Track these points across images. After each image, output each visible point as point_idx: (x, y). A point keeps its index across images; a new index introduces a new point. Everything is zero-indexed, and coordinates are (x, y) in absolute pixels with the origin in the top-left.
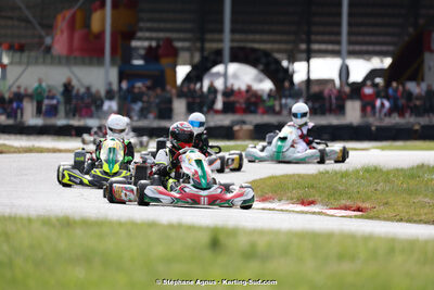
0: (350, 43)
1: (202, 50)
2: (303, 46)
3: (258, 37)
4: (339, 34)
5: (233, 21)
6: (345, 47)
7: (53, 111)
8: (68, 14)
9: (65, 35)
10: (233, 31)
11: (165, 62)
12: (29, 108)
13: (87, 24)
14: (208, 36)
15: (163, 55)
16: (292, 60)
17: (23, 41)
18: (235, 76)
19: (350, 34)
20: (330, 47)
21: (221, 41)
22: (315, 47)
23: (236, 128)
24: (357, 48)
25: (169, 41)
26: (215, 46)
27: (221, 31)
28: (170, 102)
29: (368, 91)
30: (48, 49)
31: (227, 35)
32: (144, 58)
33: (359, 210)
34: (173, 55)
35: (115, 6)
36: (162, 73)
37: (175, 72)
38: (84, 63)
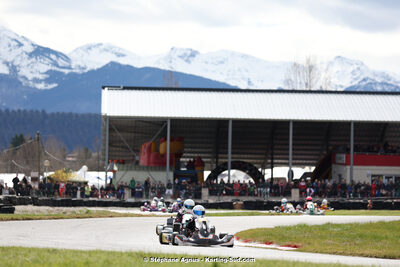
0: (293, 159)
1: (217, 162)
2: (269, 161)
3: (246, 156)
4: (288, 154)
5: (233, 148)
6: (291, 161)
7: (140, 195)
8: (147, 145)
9: (146, 155)
10: (232, 153)
11: (197, 169)
12: (127, 193)
13: (157, 150)
14: (220, 155)
15: (197, 165)
16: (264, 168)
17: (125, 158)
18: (234, 176)
19: (293, 154)
20: (283, 161)
21: (227, 158)
22: (276, 161)
23: (234, 203)
24: (297, 161)
25: (200, 158)
26: (224, 160)
27: (227, 153)
28: (200, 189)
29: (303, 184)
30: (137, 163)
31: (230, 155)
32: (187, 167)
33: (295, 247)
34: (202, 165)
35: (171, 140)
36: (196, 175)
37: (203, 174)
38: (156, 170)
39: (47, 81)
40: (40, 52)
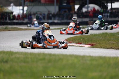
1: (82, 0)
15: (71, 2)
23: (89, 22)
32: (66, 3)
34: (74, 2)
36: (71, 7)
37: (74, 7)
38: (49, 5)
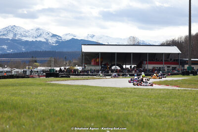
7: (93, 72)
8: (94, 60)
12: (90, 72)
14: (112, 62)
22: (127, 64)
25: (107, 63)
27: (115, 61)
28: (108, 71)
29: (135, 69)
36: (107, 67)
38: (97, 66)
39: (56, 43)
40: (54, 36)
